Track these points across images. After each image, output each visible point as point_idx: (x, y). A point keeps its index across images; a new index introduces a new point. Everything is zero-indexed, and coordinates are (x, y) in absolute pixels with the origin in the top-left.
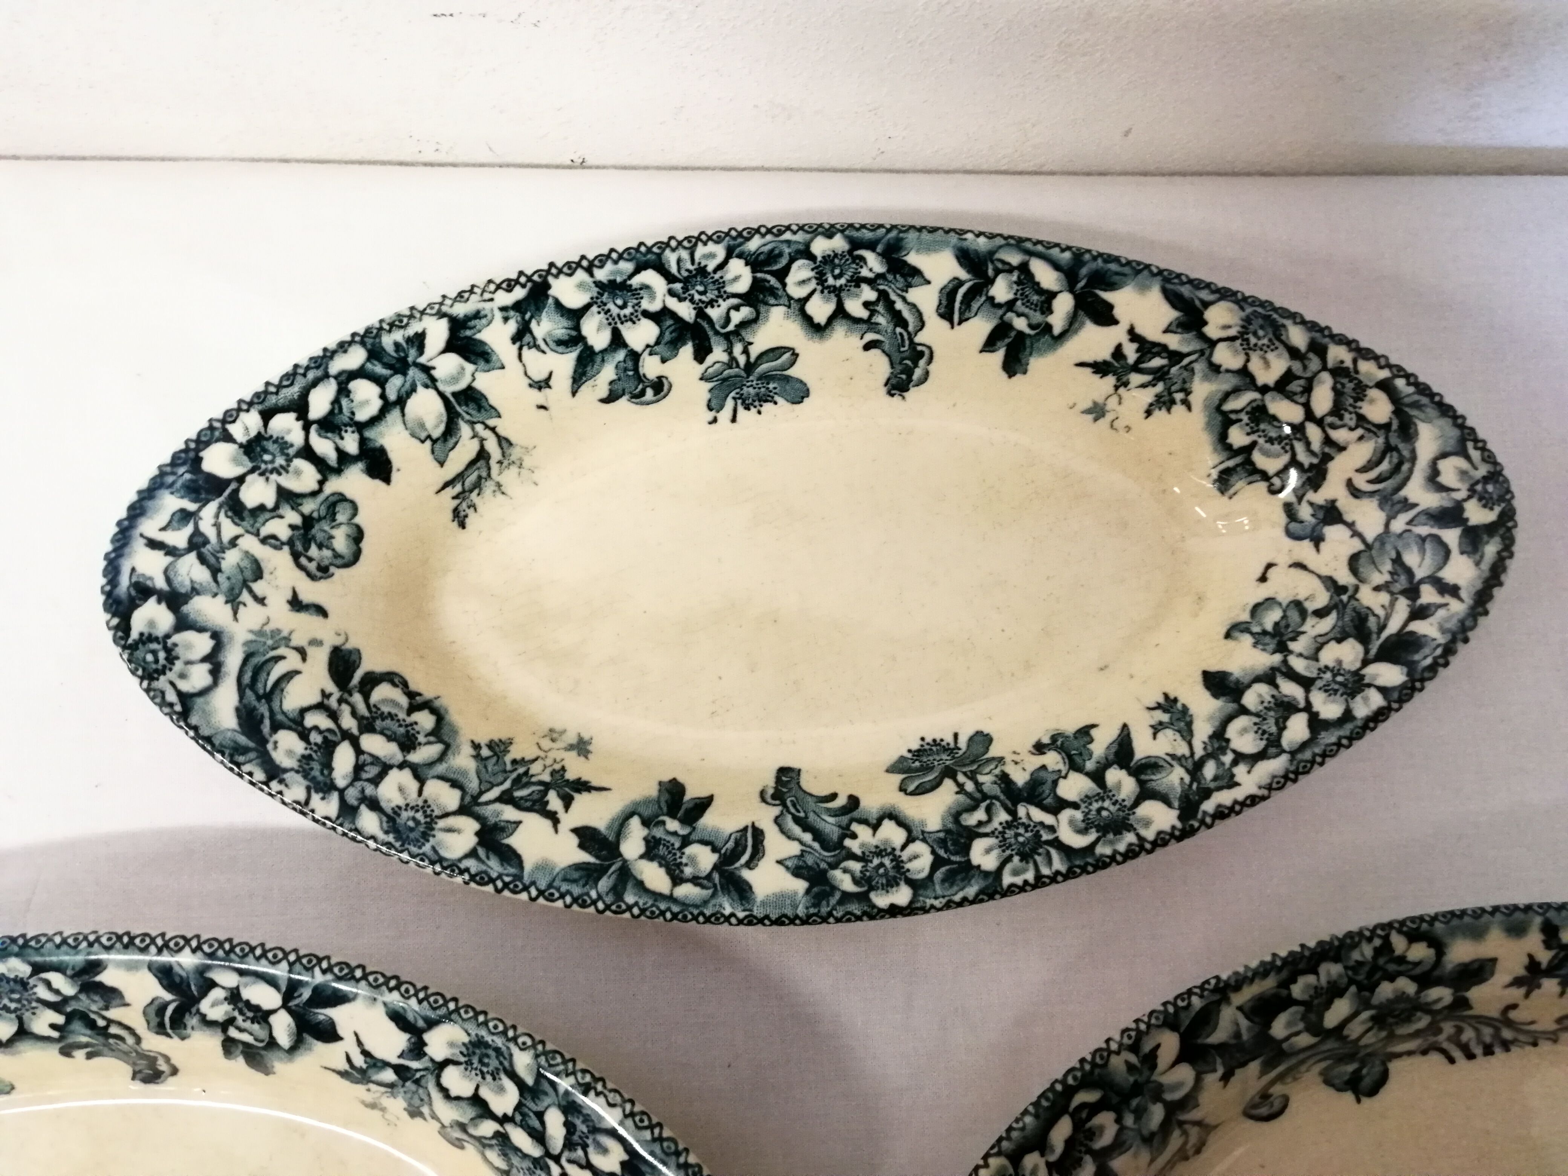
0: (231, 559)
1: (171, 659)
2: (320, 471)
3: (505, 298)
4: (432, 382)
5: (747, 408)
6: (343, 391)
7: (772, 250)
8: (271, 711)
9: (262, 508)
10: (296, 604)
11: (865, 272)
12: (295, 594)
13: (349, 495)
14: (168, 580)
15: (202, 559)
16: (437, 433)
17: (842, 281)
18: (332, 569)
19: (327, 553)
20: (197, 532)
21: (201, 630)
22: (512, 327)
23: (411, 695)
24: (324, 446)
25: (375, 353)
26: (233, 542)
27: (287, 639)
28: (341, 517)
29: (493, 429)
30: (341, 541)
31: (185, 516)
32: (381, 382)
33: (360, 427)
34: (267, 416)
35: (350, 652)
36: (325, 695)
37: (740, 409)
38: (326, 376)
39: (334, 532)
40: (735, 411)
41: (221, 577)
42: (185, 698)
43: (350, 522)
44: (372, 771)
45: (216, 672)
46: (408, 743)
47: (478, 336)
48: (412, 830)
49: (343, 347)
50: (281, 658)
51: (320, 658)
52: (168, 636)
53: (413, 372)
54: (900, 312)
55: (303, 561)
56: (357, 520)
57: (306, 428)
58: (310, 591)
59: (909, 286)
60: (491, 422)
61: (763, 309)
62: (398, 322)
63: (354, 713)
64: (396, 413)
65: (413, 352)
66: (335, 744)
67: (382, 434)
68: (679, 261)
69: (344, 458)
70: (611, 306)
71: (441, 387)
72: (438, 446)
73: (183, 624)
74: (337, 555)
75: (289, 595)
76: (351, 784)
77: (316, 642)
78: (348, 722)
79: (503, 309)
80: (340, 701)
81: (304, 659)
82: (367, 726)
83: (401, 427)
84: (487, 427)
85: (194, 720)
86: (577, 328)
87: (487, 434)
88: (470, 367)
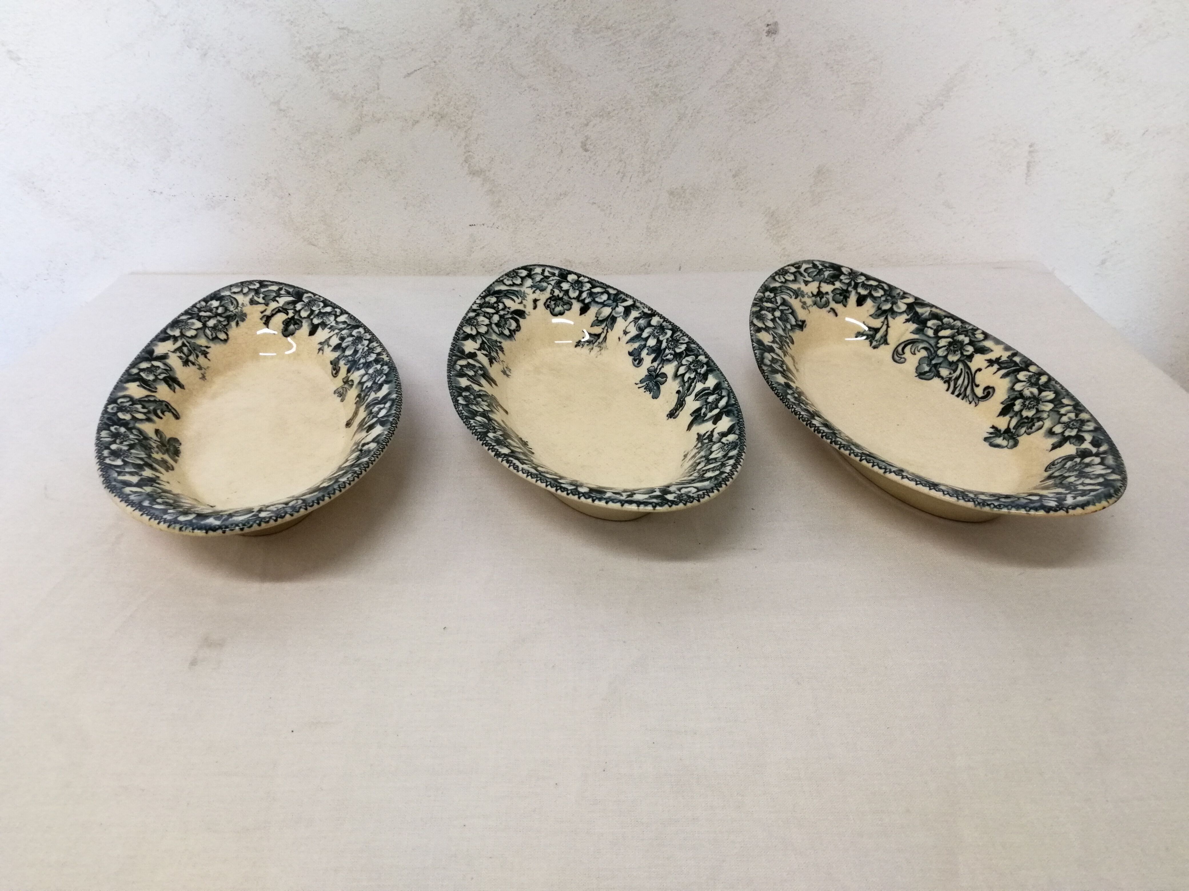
0: (545, 284)
1: (512, 277)
2: (577, 297)
3: (646, 310)
4: (613, 309)
5: (645, 389)
6: (602, 293)
7: (694, 350)
8: (502, 296)
9: (561, 287)
10: (535, 301)
11: (699, 371)
12: (538, 300)
13: (573, 306)
14: (534, 274)
15: (542, 279)
16: (600, 319)
17: (693, 368)
18: (549, 309)
19: (553, 306)
20: (549, 277)
21: (522, 281)
22: (638, 315)
23: (514, 331)
24: (584, 295)
25: (616, 295)
26: (549, 284)
27: (524, 299)
28: (565, 307)
29: (607, 332)
30: (558, 309)
31: (554, 274)
32: (609, 299)
33: (594, 300)
34: (588, 282)
35: (524, 316)
36: (509, 308)
37: (644, 387)
38: (605, 289)
39: (560, 306)
40: (643, 387)
41: (538, 283)
42: (502, 281)
43: (565, 310)
44: (488, 316)
45: (510, 285)
46: (498, 325)
47: (632, 311)
48: (471, 322)
49: (615, 289)
50: (518, 298)
51: (521, 307)
52: (518, 276)
53: (615, 304)
54: (691, 386)
55: (549, 300)
56: (566, 312)
57: (588, 290)
58: (540, 304)
59: (701, 381)
60: (609, 330)
61: (675, 359)
62: (627, 295)
63: (505, 314)
64: (601, 306)
65: (621, 301)
66: (495, 309)
67: (593, 306)
68: (678, 335)
69: (583, 301)
70: (656, 330)
71: (613, 312)
72: (596, 321)
73: (523, 279)
74: (553, 309)
75: (538, 298)
76: (483, 311)
77: (525, 306)
78: (502, 313)
79: (643, 311)
80: (508, 311)
81: (519, 303)
82: (501, 317)
83: (597, 309)
84: (607, 330)
85: (496, 283)
86: (646, 328)
87: (605, 331)
88: (622, 314)
